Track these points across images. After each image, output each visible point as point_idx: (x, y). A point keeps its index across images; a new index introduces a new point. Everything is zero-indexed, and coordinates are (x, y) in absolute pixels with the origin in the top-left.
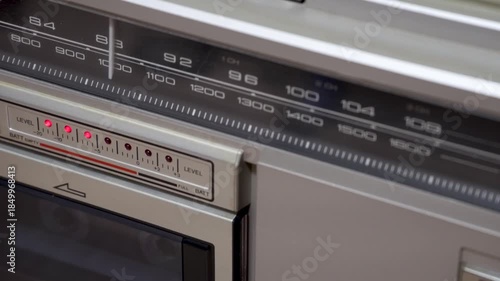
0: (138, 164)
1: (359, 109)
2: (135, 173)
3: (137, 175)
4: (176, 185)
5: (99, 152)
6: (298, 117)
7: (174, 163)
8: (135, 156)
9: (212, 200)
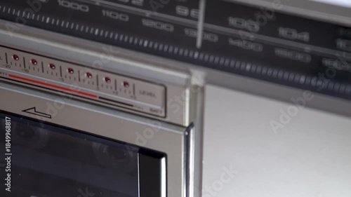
0: (98, 89)
1: (295, 35)
2: (96, 97)
3: (97, 99)
4: (132, 106)
5: (63, 80)
6: (239, 44)
7: (131, 88)
8: (95, 83)
9: (165, 117)
